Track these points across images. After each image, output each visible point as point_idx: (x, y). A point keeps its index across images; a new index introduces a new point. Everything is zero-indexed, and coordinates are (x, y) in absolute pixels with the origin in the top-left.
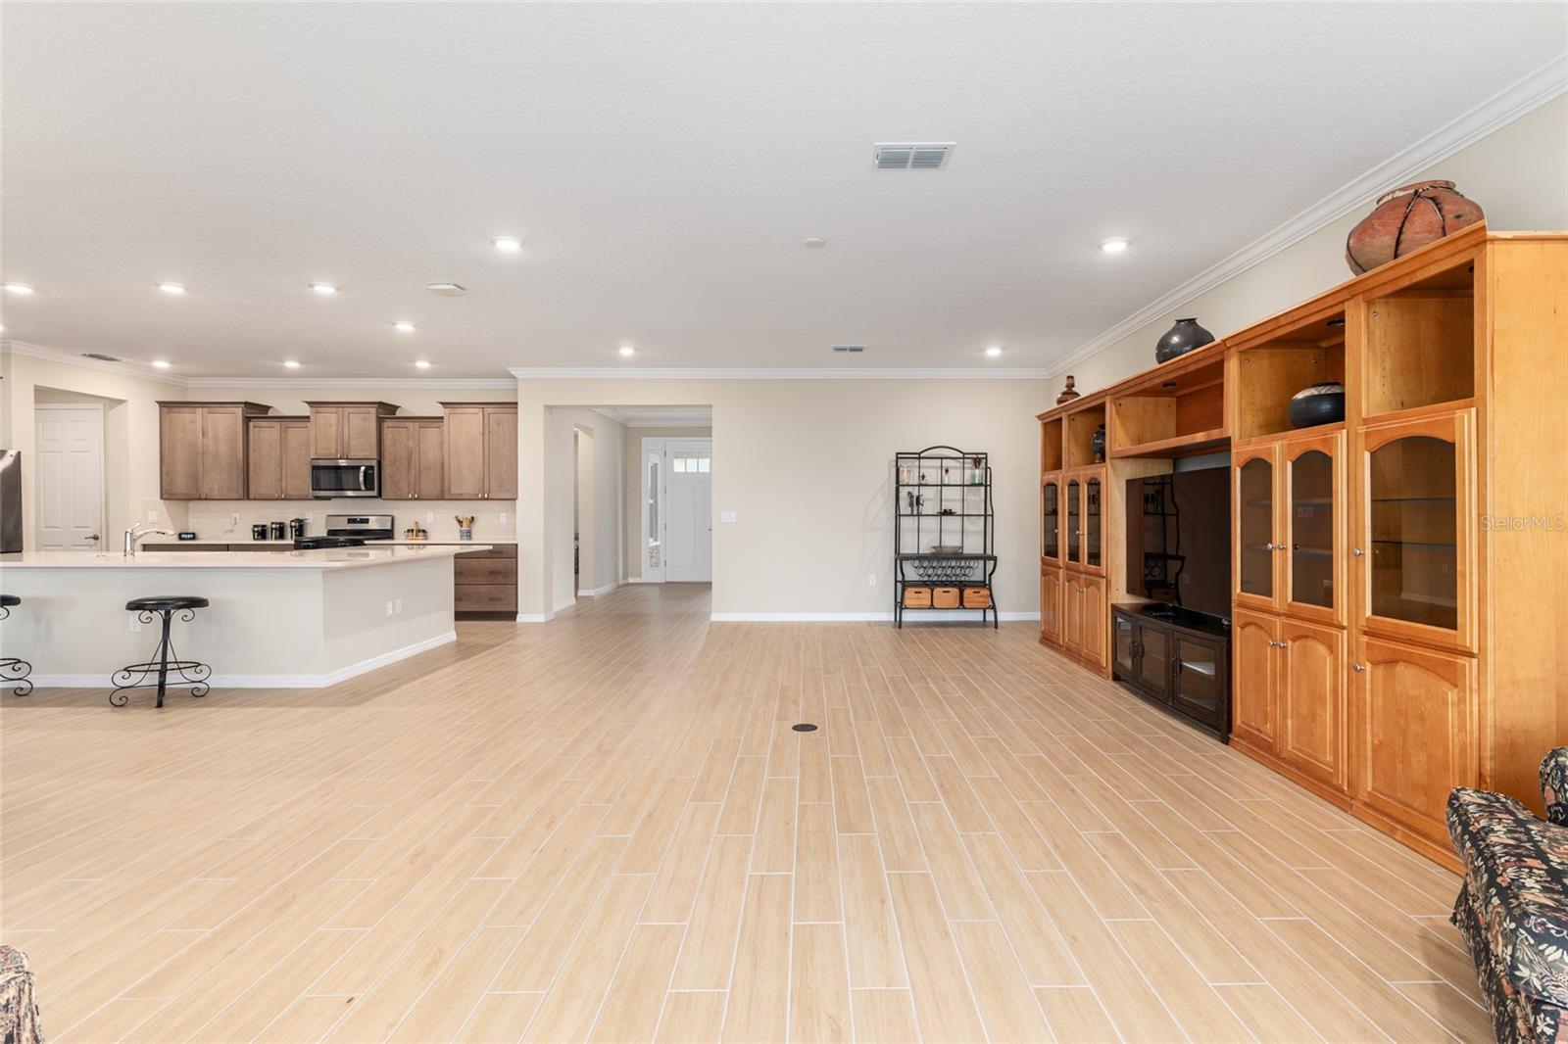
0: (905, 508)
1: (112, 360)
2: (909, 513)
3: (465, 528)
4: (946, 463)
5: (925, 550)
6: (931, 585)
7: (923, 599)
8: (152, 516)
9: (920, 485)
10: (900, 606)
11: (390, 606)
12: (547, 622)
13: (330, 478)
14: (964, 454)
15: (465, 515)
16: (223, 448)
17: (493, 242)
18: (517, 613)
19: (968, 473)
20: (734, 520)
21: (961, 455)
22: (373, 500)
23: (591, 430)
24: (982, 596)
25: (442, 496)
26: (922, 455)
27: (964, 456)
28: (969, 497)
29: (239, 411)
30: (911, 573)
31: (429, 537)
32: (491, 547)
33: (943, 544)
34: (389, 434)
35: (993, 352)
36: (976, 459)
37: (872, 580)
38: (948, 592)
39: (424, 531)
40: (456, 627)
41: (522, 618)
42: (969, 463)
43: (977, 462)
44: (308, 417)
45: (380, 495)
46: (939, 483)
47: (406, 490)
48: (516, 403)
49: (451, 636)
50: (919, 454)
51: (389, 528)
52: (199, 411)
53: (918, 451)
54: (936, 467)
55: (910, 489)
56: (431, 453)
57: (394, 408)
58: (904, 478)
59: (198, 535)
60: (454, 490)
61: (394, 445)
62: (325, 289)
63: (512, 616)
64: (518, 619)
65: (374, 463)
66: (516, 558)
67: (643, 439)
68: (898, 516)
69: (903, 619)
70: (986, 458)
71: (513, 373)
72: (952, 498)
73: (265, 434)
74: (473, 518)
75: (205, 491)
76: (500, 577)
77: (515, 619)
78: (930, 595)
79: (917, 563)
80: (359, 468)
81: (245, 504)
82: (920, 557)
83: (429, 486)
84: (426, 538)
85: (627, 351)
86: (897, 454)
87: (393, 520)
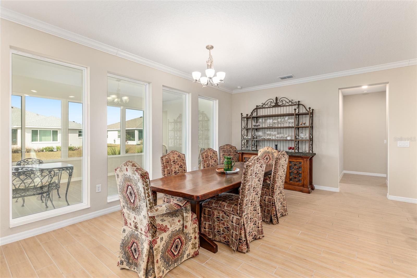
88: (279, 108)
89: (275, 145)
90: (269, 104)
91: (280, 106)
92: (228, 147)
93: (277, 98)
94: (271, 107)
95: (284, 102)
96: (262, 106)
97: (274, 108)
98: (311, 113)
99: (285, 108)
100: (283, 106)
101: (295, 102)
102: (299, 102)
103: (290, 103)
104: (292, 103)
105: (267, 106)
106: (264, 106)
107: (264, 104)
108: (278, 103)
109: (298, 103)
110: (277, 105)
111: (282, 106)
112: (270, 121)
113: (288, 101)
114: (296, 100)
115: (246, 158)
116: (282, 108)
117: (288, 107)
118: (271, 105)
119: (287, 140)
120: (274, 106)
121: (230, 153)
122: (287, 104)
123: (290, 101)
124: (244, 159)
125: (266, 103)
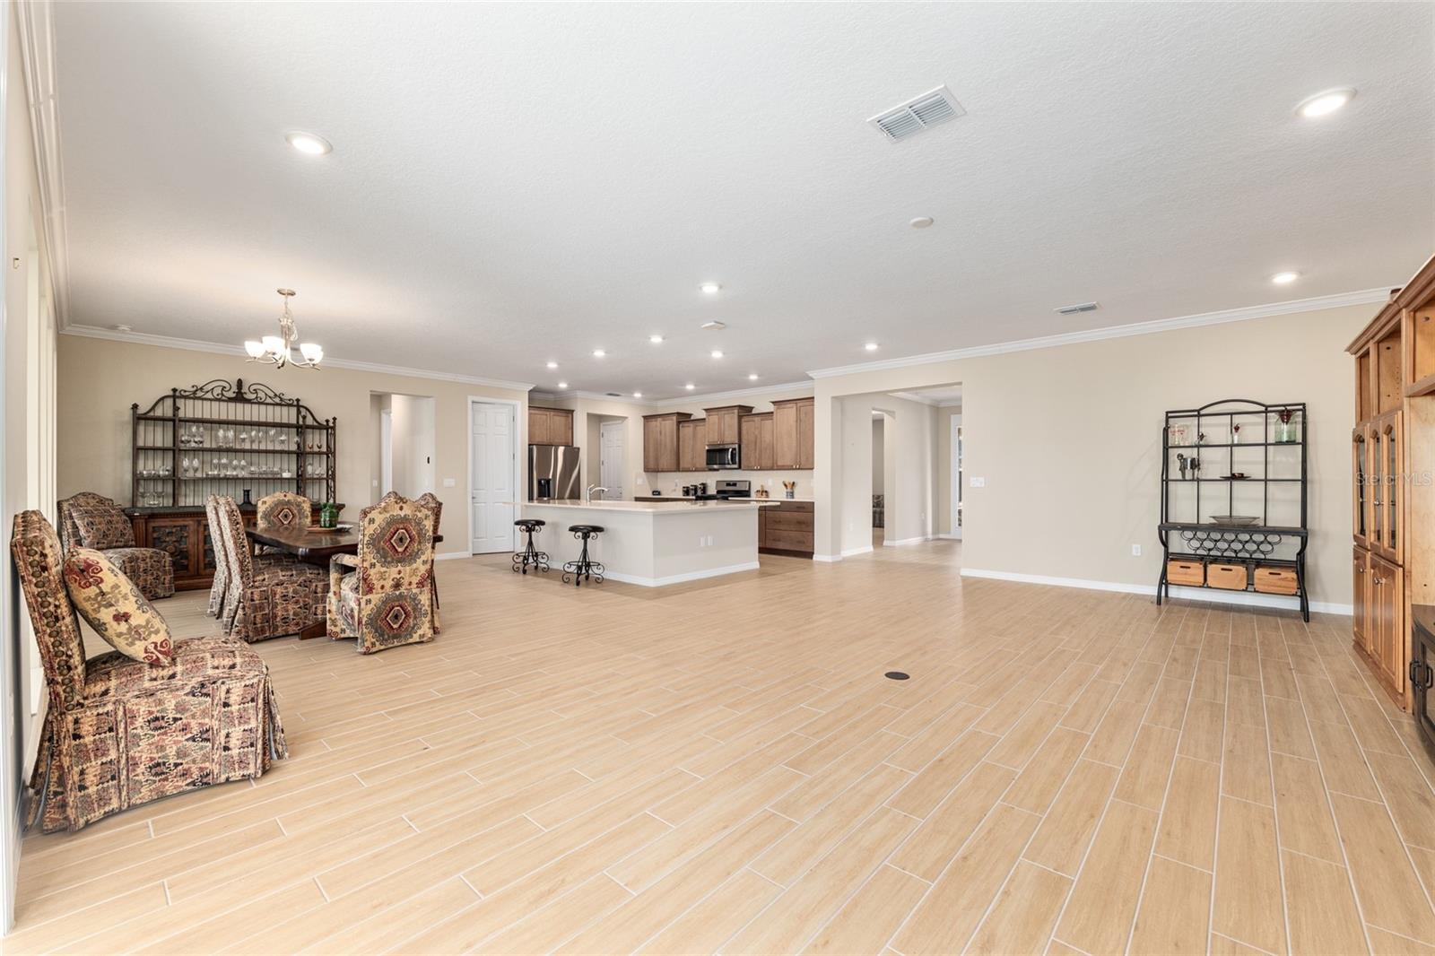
0: (1175, 472)
1: (618, 395)
2: (1181, 478)
3: (789, 490)
4: (1237, 419)
5: (1206, 519)
6: (1206, 560)
7: (1191, 575)
8: (640, 481)
9: (1198, 446)
10: (1164, 581)
11: (702, 540)
12: (832, 563)
13: (716, 456)
14: (1267, 407)
15: (789, 480)
16: (668, 440)
17: (701, 288)
18: (813, 553)
19: (1272, 429)
20: (983, 485)
21: (1263, 409)
22: (735, 471)
23: (894, 412)
24: (1285, 579)
25: (774, 467)
26: (1202, 412)
27: (1267, 410)
28: (1278, 459)
29: (675, 418)
30: (1178, 543)
31: (770, 496)
32: (779, 503)
33: (1234, 514)
34: (745, 426)
35: (1285, 279)
36: (1283, 411)
37: (1136, 550)
38: (1231, 570)
39: (766, 492)
40: (759, 558)
41: (816, 557)
42: (1274, 417)
43: (1286, 415)
44: (704, 419)
45: (740, 468)
46: (1229, 443)
47: (753, 464)
48: (812, 398)
49: (755, 565)
50: (1198, 411)
51: (747, 489)
52: (659, 419)
53: (1198, 408)
54: (1223, 425)
55: (1181, 451)
56: (767, 437)
57: (751, 409)
58: (1175, 439)
59: (662, 492)
60: (779, 464)
61: (747, 433)
62: (656, 340)
63: (809, 555)
64: (814, 558)
65: (737, 446)
66: (813, 512)
67: (952, 416)
68: (1166, 481)
69: (1170, 595)
70: (1304, 410)
71: (810, 375)
72: (1249, 462)
73: (687, 430)
74: (794, 483)
75: (660, 468)
76: (803, 526)
77: (812, 558)
78: (1202, 571)
79: (1189, 534)
80: (728, 449)
81: (678, 474)
82: (1195, 528)
83: (766, 462)
84: (767, 496)
85: (871, 347)
86: (1167, 413)
87: (750, 484)
88: (248, 406)
89: (244, 491)
90: (218, 391)
91: (249, 401)
92: (89, 501)
93: (240, 383)
94: (224, 401)
95: (261, 395)
96: (195, 392)
97: (232, 405)
98: (329, 428)
99: (263, 408)
100: (259, 403)
101: (289, 400)
102: (298, 400)
103: (277, 400)
104: (281, 399)
105: (209, 396)
106: (199, 394)
107: (201, 389)
108: (245, 393)
109: (295, 403)
110: (240, 398)
111: (255, 403)
112: (225, 436)
113: (272, 395)
114: (290, 394)
115: (163, 529)
116: (255, 407)
117: (270, 408)
118: (223, 395)
119: (282, 479)
120: (230, 400)
121: (109, 518)
122: (269, 401)
123: (276, 395)
124: (154, 532)
125: (206, 389)
